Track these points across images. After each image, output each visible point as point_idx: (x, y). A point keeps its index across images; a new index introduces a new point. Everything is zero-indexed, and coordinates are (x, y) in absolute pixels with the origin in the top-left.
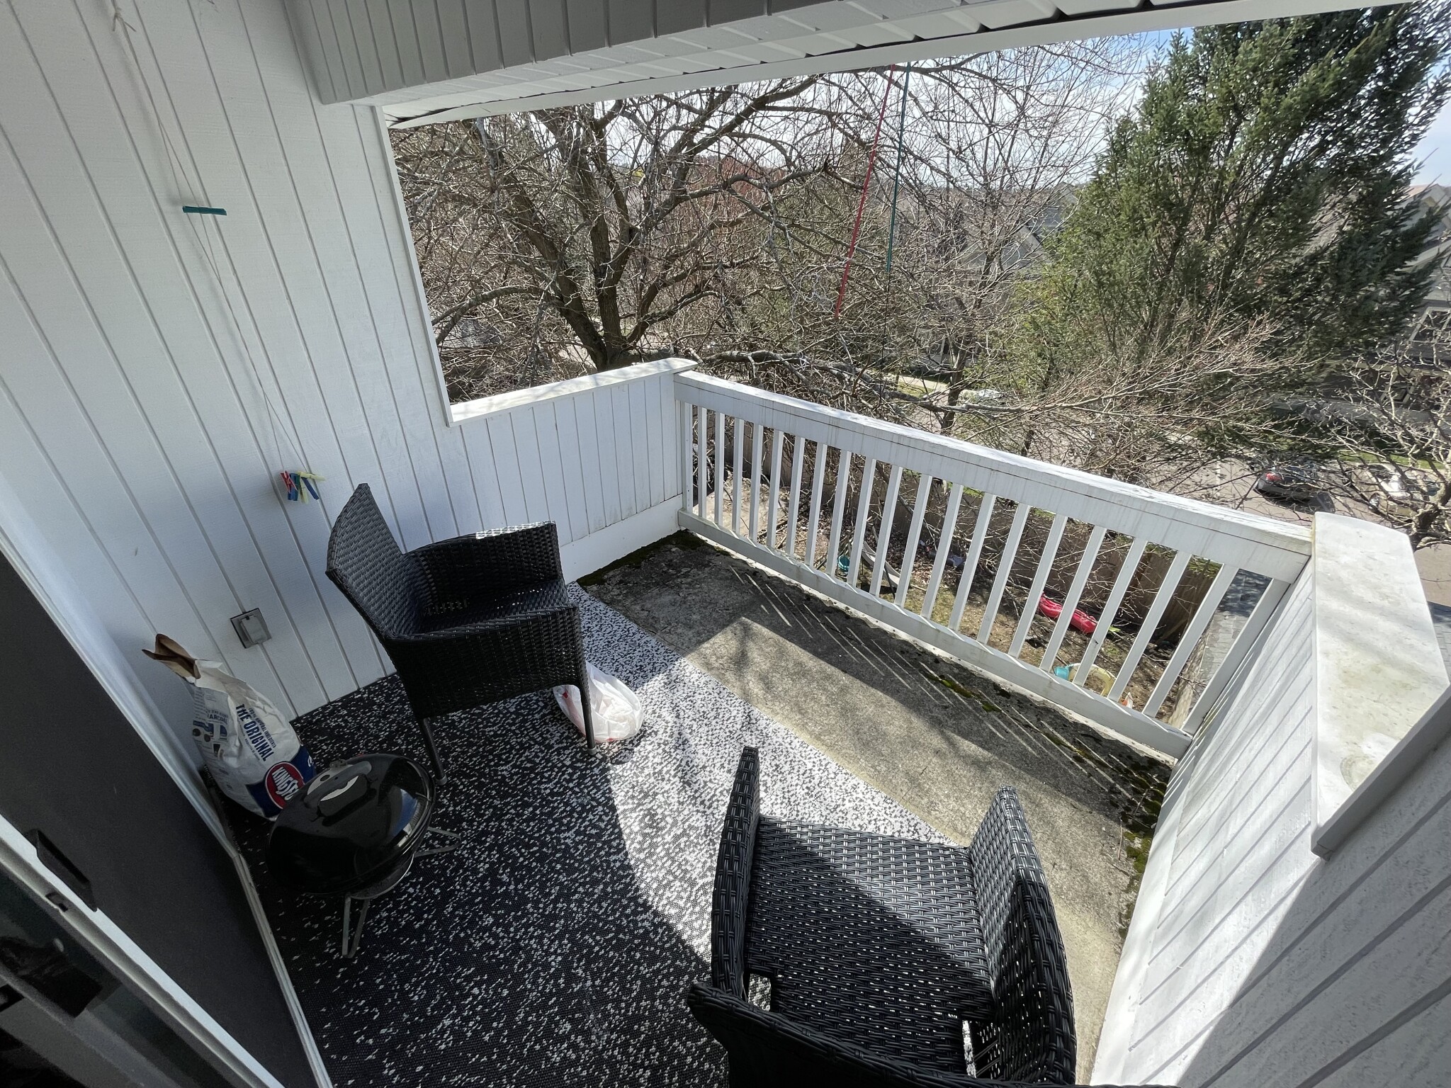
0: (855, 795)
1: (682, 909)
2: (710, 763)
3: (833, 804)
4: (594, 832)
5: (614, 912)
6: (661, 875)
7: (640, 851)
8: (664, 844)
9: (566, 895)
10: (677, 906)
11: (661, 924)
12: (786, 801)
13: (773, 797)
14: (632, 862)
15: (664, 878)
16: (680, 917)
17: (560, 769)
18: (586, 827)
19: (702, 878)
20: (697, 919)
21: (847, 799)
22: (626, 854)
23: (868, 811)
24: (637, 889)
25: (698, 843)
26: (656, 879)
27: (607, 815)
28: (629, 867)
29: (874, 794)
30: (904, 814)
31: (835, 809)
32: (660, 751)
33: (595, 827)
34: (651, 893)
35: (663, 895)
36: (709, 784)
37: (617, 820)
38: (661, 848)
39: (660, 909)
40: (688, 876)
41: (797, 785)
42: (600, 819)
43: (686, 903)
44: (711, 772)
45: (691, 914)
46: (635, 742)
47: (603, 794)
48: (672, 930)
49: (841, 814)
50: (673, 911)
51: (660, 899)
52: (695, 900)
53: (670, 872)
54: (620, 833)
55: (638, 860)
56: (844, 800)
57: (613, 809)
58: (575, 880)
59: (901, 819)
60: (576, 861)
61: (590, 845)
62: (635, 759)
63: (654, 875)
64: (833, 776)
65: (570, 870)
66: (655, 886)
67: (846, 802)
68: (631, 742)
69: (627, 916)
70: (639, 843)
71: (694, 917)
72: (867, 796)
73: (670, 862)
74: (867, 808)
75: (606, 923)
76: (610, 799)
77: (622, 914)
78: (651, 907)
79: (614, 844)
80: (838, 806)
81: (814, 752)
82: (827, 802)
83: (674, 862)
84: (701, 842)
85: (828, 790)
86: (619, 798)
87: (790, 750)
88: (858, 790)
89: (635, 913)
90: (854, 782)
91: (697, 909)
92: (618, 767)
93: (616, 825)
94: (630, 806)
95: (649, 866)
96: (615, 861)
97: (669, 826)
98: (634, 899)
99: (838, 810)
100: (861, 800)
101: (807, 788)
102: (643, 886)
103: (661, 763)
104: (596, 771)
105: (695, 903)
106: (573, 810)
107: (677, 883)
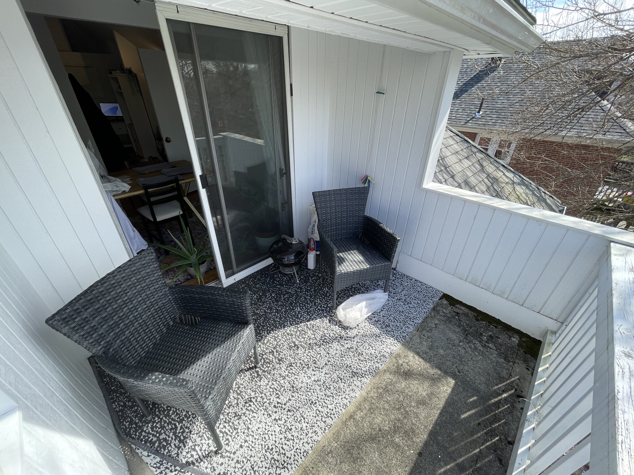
0: (311, 431)
1: (266, 344)
2: (331, 356)
3: (305, 416)
4: (299, 316)
5: (269, 325)
6: (280, 337)
7: (290, 331)
8: (292, 338)
9: (278, 311)
10: (267, 343)
11: (262, 338)
12: (308, 390)
13: (311, 384)
14: (286, 328)
15: (278, 339)
16: (263, 343)
17: (327, 303)
18: (301, 314)
19: (276, 351)
20: (261, 349)
21: (308, 425)
22: (289, 326)
23: (300, 437)
24: (276, 330)
25: (291, 350)
26: (278, 336)
27: (306, 319)
28: (284, 327)
29: (311, 445)
30: (296, 462)
31: (302, 416)
32: (337, 336)
33: (301, 317)
34: (274, 335)
35: (272, 338)
36: (319, 356)
37: (303, 323)
38: (290, 337)
39: (267, 338)
40: (278, 347)
41: (318, 397)
42: (304, 318)
43: (268, 346)
44: (326, 356)
45: (263, 348)
46: (340, 326)
47: (315, 317)
48: (259, 341)
49: (299, 419)
50: (266, 342)
51: (271, 338)
52: (268, 349)
53: (280, 340)
54: (298, 324)
55: (287, 330)
56: (308, 423)
57: (308, 321)
58: (282, 313)
59: (292, 459)
60: (289, 313)
61: (295, 316)
62: (332, 326)
63: (280, 335)
64: (324, 420)
65: (285, 312)
66: (276, 336)
67: (306, 424)
68: (340, 325)
69: (267, 328)
70: (293, 330)
71: (262, 348)
72: (309, 439)
73: (284, 340)
74: (302, 437)
75: (266, 323)
76: (313, 320)
77: (268, 327)
78: (269, 335)
79: (294, 323)
80: (304, 419)
81: (340, 412)
82: (307, 412)
83: (284, 342)
84: (291, 351)
85: (314, 415)
86: (313, 323)
87: (340, 397)
88: (314, 434)
89: (268, 330)
90: (319, 434)
91: (265, 349)
92: (328, 321)
93: (301, 322)
94: (309, 326)
95: (284, 334)
96: (287, 323)
97: (299, 340)
98: (273, 330)
99: (302, 418)
100: (307, 435)
101: (316, 403)
102: (277, 332)
103: (330, 336)
104: (325, 314)
105: (267, 349)
106: (308, 309)
107: (276, 343)
